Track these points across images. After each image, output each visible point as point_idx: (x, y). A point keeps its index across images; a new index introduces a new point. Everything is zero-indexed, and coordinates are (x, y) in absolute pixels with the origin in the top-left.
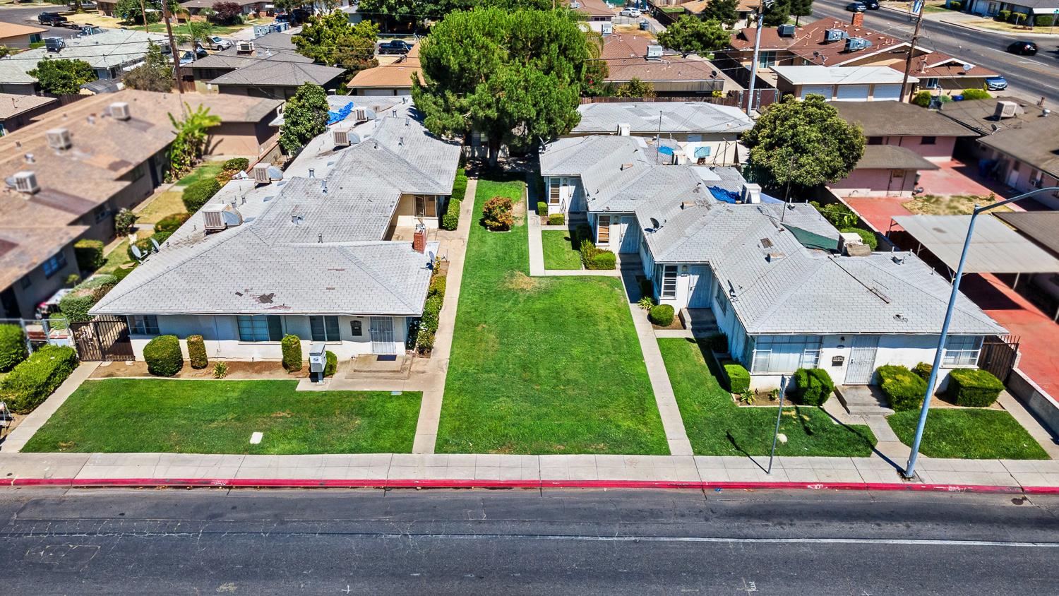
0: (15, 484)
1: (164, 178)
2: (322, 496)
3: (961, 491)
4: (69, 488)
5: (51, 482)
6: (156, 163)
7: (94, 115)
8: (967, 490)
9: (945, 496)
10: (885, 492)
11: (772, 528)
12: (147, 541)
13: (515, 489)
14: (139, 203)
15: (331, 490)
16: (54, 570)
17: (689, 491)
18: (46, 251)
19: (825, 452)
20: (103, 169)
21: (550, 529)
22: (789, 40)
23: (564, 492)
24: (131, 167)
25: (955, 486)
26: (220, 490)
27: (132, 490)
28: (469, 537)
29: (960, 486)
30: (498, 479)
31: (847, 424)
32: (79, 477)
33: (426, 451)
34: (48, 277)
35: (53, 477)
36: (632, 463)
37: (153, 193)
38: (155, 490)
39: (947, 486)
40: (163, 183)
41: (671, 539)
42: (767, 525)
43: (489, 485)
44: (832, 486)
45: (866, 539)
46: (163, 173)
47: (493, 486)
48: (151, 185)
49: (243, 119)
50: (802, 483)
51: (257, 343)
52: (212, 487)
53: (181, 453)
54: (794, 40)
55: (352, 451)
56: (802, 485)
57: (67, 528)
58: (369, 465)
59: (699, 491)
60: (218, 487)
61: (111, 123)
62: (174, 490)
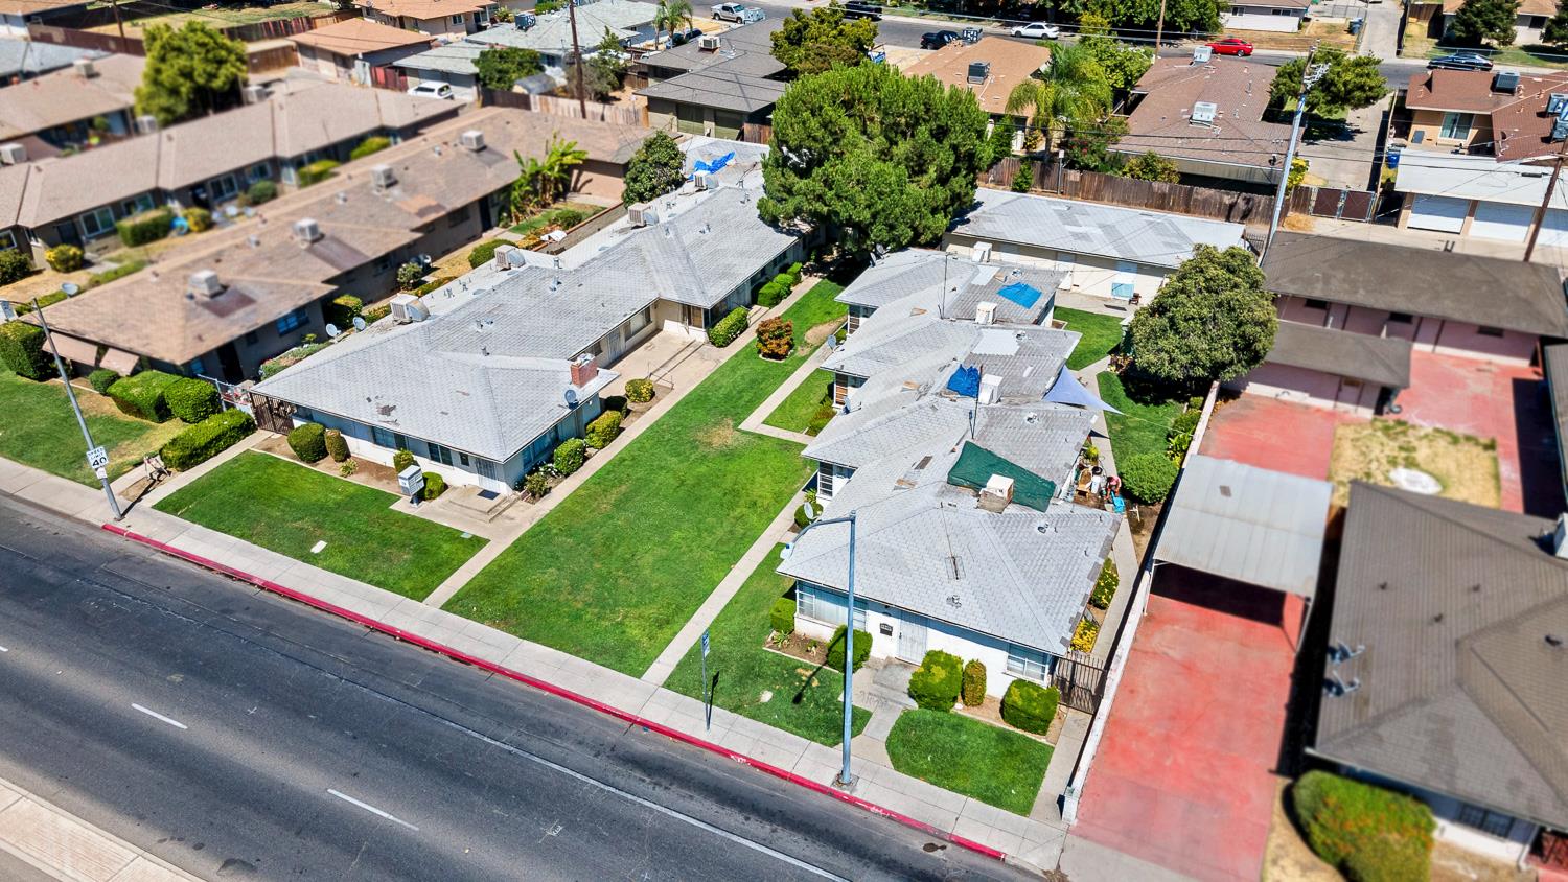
0: (127, 536)
1: (499, 220)
2: (321, 621)
3: (884, 816)
4: (158, 551)
5: (149, 541)
6: (490, 205)
7: (446, 143)
8: (890, 816)
9: (861, 814)
10: (804, 789)
11: (646, 785)
12: (163, 618)
14: (456, 249)
15: (331, 617)
16: (88, 622)
17: (619, 721)
18: (278, 311)
19: (791, 727)
20: (409, 214)
21: (457, 714)
22: (1504, 97)
24: (443, 213)
25: (879, 808)
26: (254, 589)
27: (196, 567)
28: (383, 698)
29: (885, 811)
32: (170, 544)
33: (434, 605)
34: (282, 335)
35: (154, 539)
36: (596, 674)
37: (481, 237)
38: (210, 573)
39: (872, 805)
40: (497, 225)
41: (543, 762)
42: (644, 781)
44: (755, 764)
46: (500, 214)
47: (455, 657)
48: (480, 229)
49: (608, 159)
50: (729, 751)
52: (251, 584)
54: (1514, 98)
55: (379, 584)
56: (726, 753)
57: (128, 588)
58: (376, 603)
59: (627, 724)
60: (254, 585)
61: (459, 155)
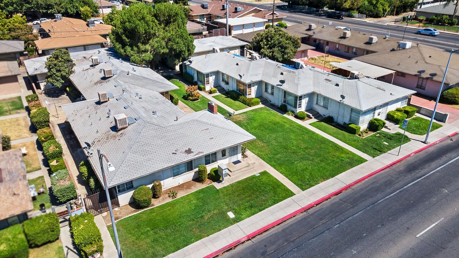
9: (438, 145)
13: (343, 191)
23: (358, 186)
25: (438, 141)
26: (246, 243)
30: (335, 191)
31: (394, 133)
33: (299, 192)
43: (335, 194)
44: (415, 153)
45: (444, 164)
50: (409, 155)
51: (181, 175)
52: (242, 243)
53: (208, 236)
58: (288, 206)
60: (244, 242)
62: (228, 252)
